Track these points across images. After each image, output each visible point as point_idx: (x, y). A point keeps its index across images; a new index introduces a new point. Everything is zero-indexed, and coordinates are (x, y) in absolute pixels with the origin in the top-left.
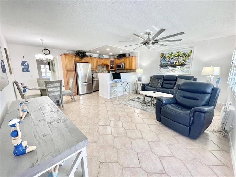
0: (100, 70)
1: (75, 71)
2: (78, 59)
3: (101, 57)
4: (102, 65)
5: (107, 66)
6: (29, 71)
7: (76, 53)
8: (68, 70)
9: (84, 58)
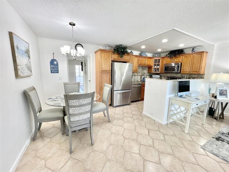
0: (139, 72)
1: (111, 73)
2: (116, 57)
3: (143, 55)
4: (143, 66)
5: (149, 67)
6: (58, 72)
7: (114, 49)
8: (103, 72)
9: (124, 56)
